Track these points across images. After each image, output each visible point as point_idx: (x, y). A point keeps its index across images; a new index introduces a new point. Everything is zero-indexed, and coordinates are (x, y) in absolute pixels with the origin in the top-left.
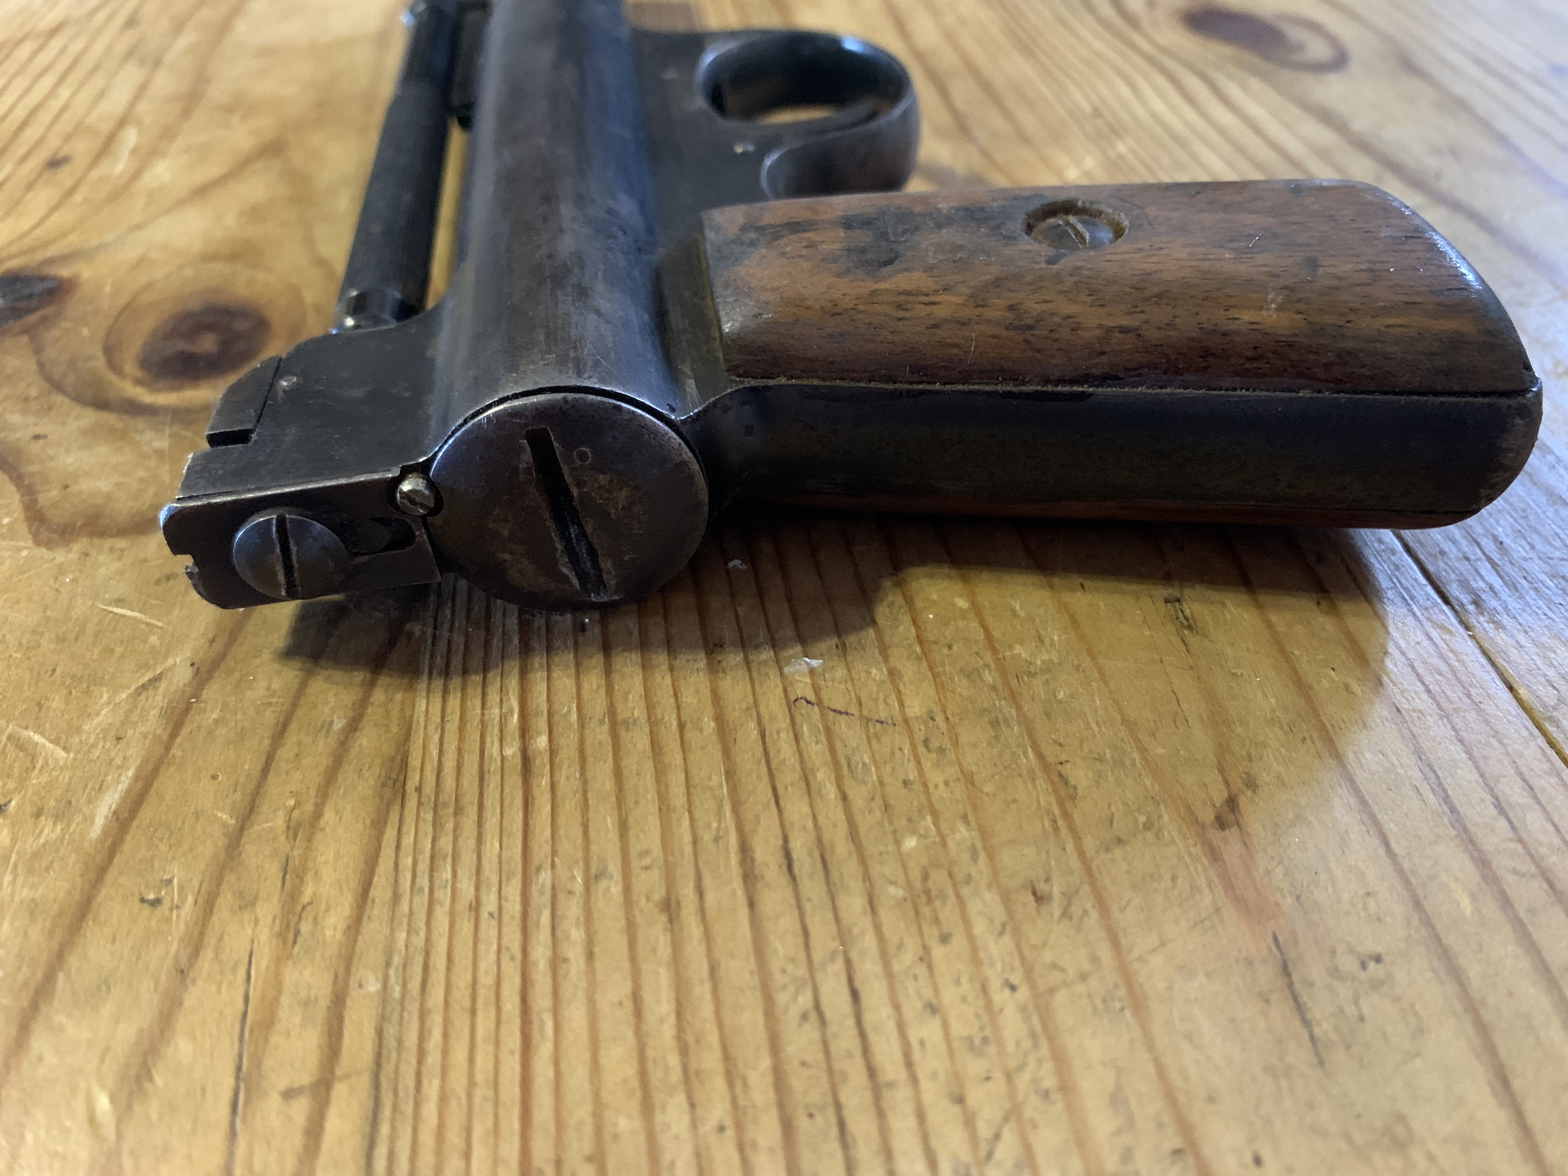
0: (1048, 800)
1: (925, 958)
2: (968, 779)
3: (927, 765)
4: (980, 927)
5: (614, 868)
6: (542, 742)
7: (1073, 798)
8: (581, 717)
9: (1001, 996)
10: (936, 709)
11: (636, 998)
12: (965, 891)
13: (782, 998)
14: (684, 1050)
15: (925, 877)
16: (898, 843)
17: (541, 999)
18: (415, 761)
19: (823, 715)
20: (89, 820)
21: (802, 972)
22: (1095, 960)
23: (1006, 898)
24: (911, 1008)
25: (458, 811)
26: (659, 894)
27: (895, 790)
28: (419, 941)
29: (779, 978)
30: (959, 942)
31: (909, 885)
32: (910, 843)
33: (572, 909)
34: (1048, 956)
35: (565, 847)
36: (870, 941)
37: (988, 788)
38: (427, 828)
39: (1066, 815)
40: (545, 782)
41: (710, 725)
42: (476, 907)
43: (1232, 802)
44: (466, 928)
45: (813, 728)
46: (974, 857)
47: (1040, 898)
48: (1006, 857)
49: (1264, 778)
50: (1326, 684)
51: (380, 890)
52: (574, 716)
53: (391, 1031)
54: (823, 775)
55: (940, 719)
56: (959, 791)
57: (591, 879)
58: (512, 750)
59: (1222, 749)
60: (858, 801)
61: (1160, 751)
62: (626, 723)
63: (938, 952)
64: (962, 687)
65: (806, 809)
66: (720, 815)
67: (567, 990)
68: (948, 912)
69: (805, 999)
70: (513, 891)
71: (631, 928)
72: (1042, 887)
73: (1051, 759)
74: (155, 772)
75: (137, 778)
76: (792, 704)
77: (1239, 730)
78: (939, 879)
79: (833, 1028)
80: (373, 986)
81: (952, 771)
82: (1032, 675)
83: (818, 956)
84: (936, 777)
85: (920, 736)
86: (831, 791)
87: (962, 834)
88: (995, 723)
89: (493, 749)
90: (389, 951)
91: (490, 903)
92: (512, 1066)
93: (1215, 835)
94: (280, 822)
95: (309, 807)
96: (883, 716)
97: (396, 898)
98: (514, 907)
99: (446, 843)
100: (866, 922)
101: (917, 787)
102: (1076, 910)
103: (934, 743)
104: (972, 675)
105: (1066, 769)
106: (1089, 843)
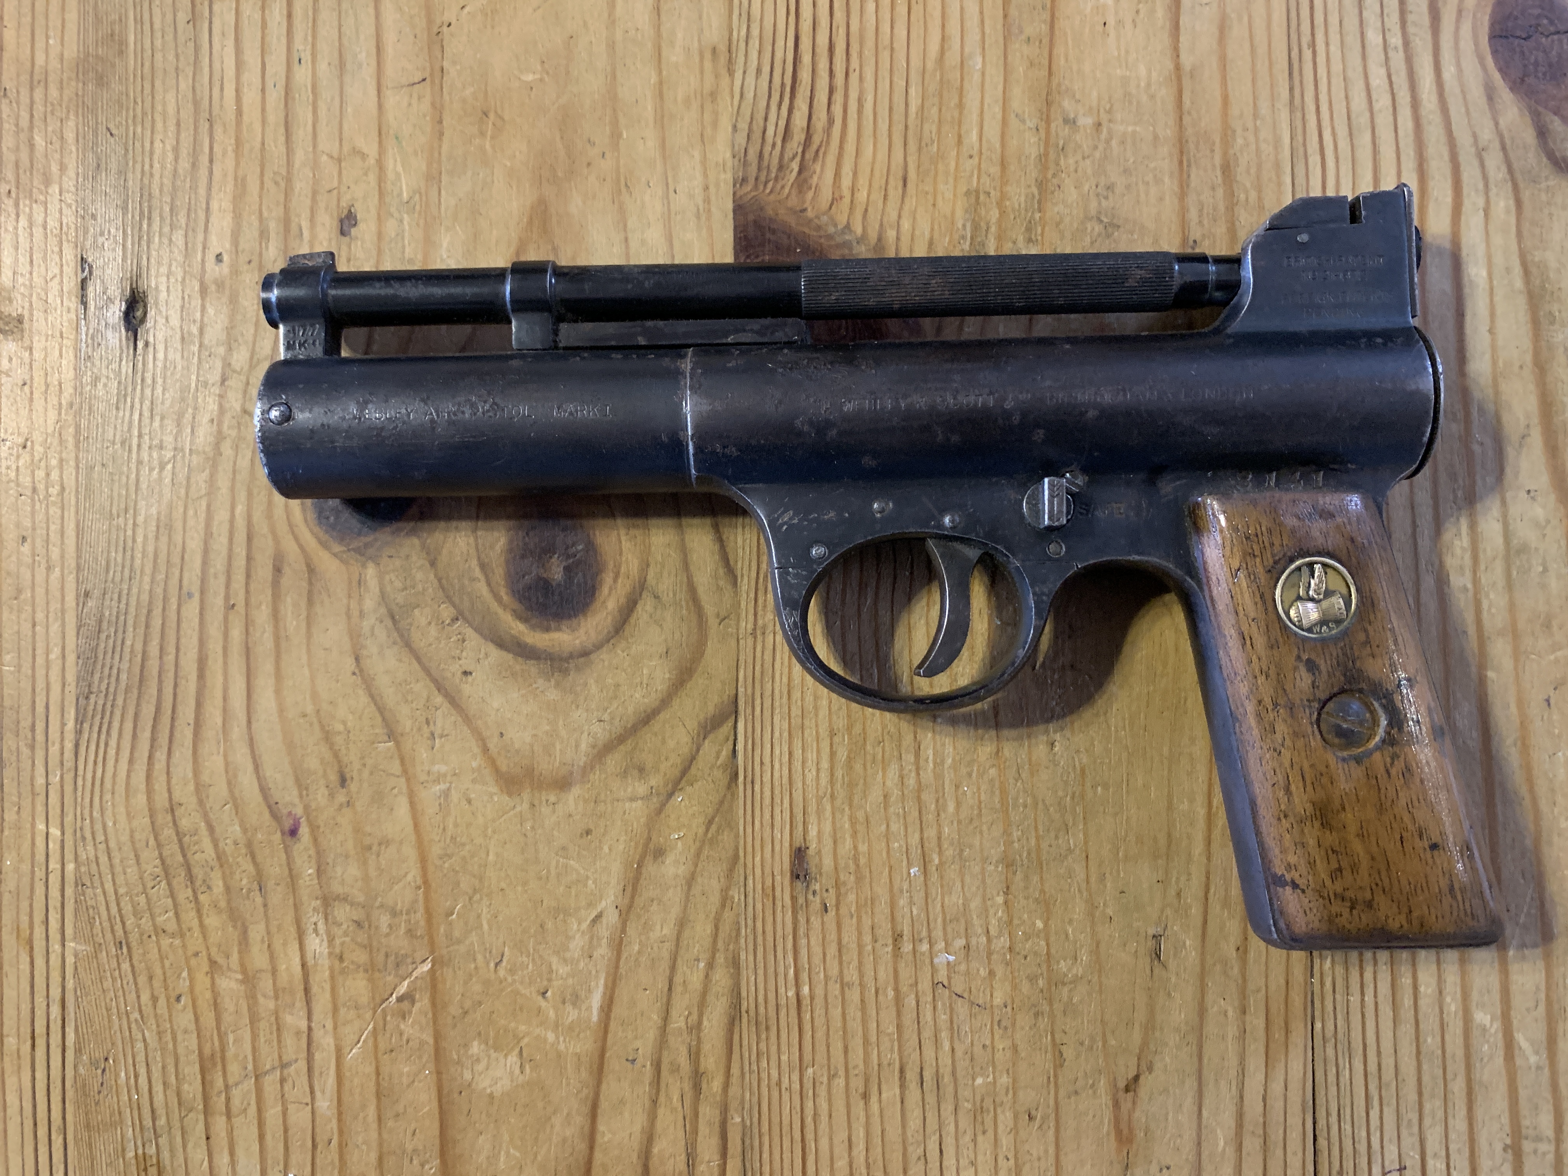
0: (1049, 1066)
1: (974, 1141)
2: (1015, 1048)
3: (997, 1037)
4: (1001, 1127)
5: (842, 1073)
6: (806, 990)
7: (1062, 1066)
8: (826, 976)
9: (1001, 1161)
10: (1009, 1002)
11: (850, 1140)
12: (999, 1110)
13: (910, 1149)
14: (868, 1166)
15: (982, 1101)
16: (974, 1080)
17: (810, 1136)
18: (744, 994)
19: (950, 997)
20: (589, 1008)
21: (921, 1138)
22: (1046, 1151)
23: (1016, 1117)
24: (964, 1162)
25: (767, 1028)
26: (861, 1090)
27: (978, 1049)
28: (755, 1099)
29: (910, 1140)
30: (990, 1133)
31: (974, 1104)
32: (979, 1081)
33: (822, 1091)
34: (1027, 1147)
35: (818, 1058)
36: (952, 1128)
37: (1023, 1055)
38: (754, 1037)
39: (1056, 1076)
40: (808, 1016)
41: (891, 993)
42: (779, 1084)
43: (1136, 1078)
44: (775, 1094)
45: (944, 1004)
46: (1007, 1094)
47: (1030, 1117)
48: (1021, 1094)
49: (1158, 1065)
50: (1215, 1009)
51: (735, 1070)
52: (822, 975)
53: (748, 1142)
54: (944, 1035)
55: (1009, 1009)
56: (1009, 1054)
57: (831, 1077)
58: (791, 993)
59: (1145, 1044)
60: (959, 1053)
61: (1113, 1042)
62: (848, 985)
63: (980, 1138)
64: (1025, 987)
65: (933, 1055)
66: (892, 1050)
67: (820, 1133)
68: (989, 1119)
69: (920, 1151)
70: (795, 1077)
71: (848, 1106)
72: (1033, 1113)
73: (1058, 1041)
74: (614, 982)
75: (606, 986)
76: (935, 985)
77: (1157, 1034)
78: (988, 1103)
79: (930, 1166)
80: (738, 1120)
81: (1008, 1043)
82: (1064, 984)
83: (928, 1130)
84: (1000, 1046)
85: (997, 1019)
86: (947, 1046)
87: (1004, 1080)
88: (1036, 1015)
89: (782, 990)
90: (742, 1102)
91: (785, 1083)
92: (798, 1162)
93: (1121, 1094)
94: (682, 1024)
95: (695, 1016)
96: (981, 1002)
97: (743, 1074)
98: (796, 1086)
99: (763, 1046)
100: (952, 1119)
101: (989, 1049)
102: (1045, 1127)
103: (1003, 1024)
104: (1032, 979)
105: (1063, 1049)
106: (1062, 1093)
